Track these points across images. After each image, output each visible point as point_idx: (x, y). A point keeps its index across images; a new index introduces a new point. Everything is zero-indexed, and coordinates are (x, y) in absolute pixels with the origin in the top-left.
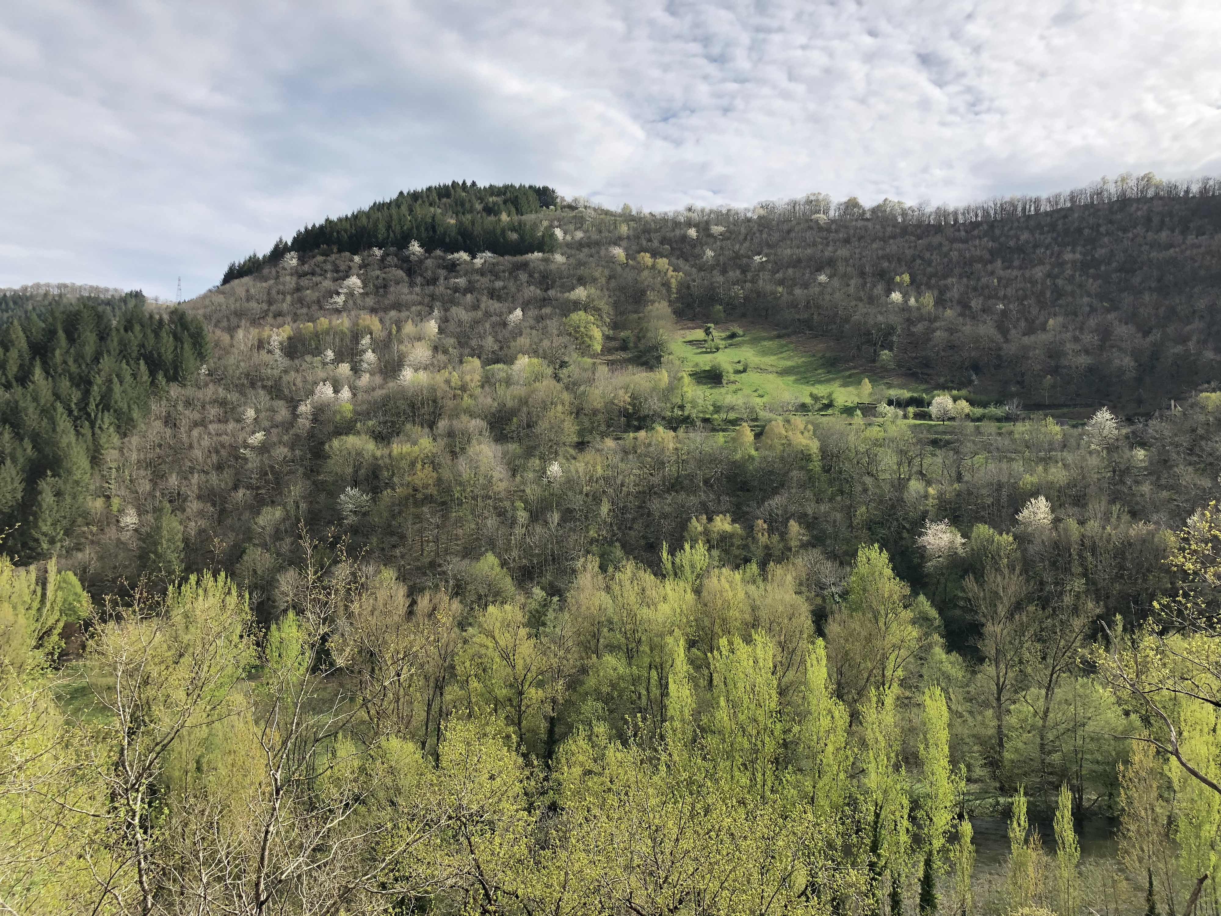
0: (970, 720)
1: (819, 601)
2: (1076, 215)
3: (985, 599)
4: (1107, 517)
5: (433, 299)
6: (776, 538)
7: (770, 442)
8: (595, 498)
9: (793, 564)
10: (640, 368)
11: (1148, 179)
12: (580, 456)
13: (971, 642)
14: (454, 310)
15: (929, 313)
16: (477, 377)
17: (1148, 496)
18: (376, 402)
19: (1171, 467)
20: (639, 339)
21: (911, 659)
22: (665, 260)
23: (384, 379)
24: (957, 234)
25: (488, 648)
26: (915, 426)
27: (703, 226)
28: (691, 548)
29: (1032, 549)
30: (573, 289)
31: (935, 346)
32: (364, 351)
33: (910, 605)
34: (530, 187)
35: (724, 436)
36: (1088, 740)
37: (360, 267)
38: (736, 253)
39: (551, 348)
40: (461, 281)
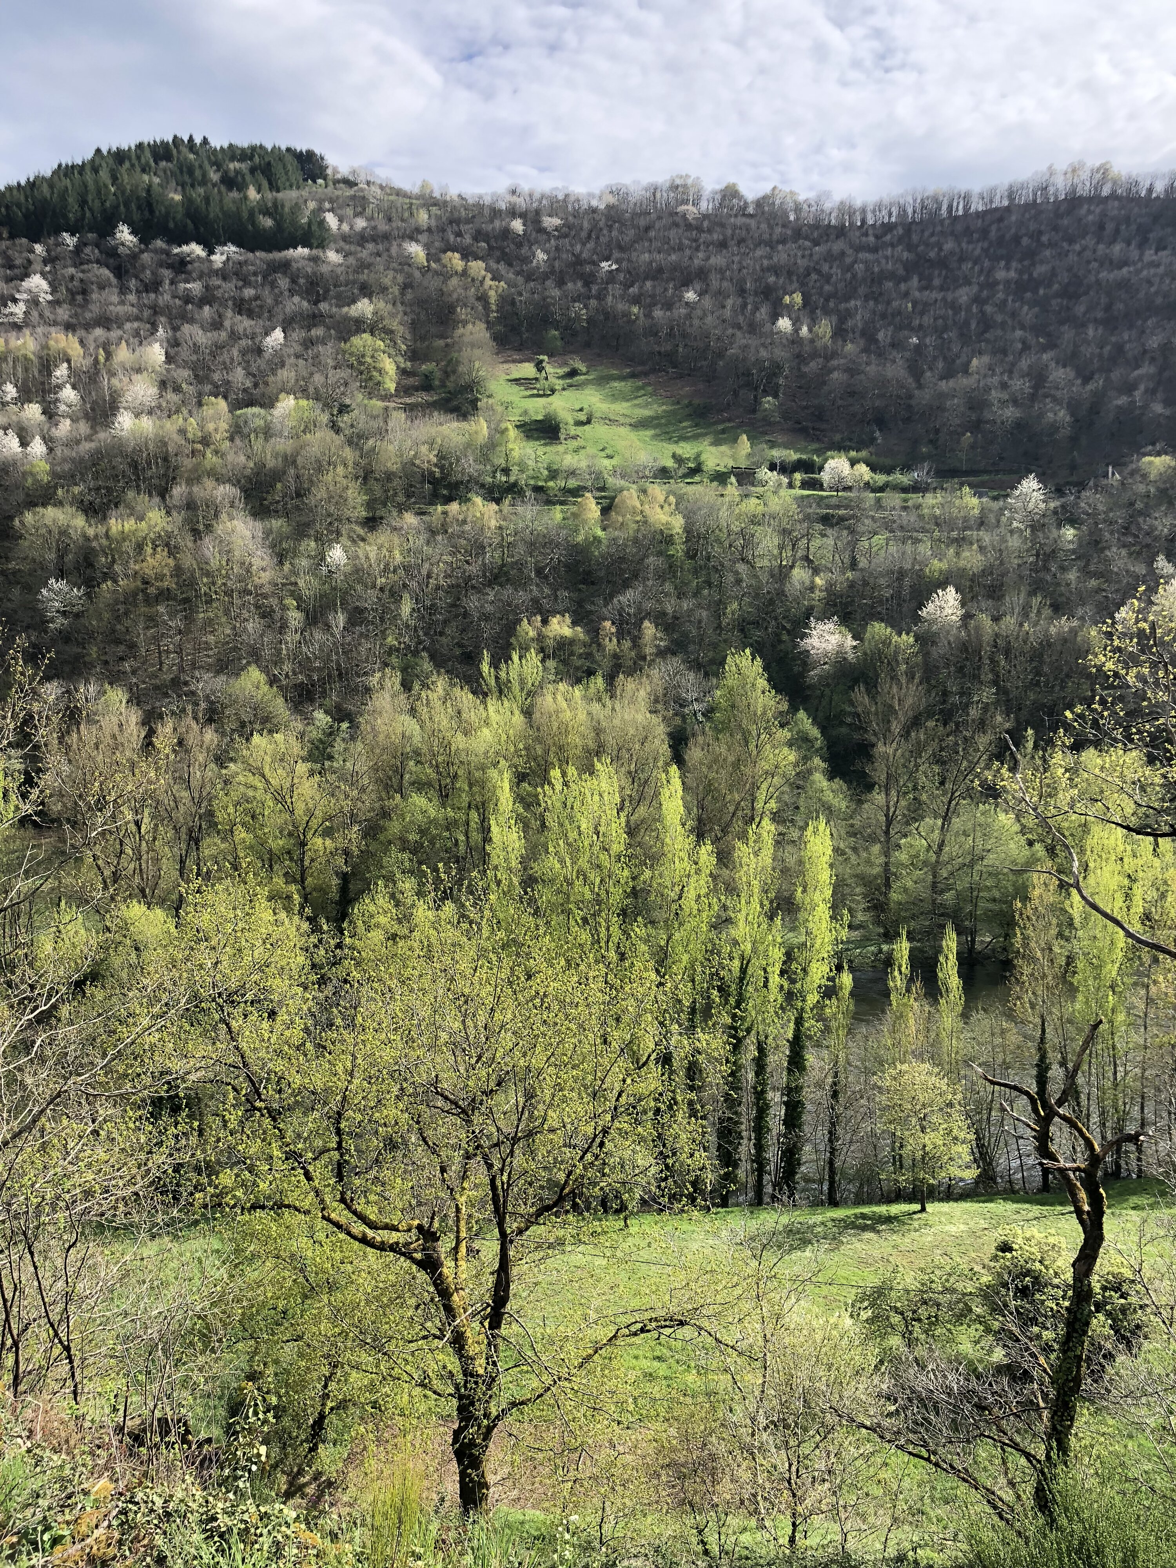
0: (854, 858)
1: (678, 721)
2: (1013, 218)
3: (876, 714)
4: (1025, 614)
5: (156, 313)
6: (627, 644)
7: (620, 519)
8: (392, 594)
9: (648, 676)
10: (450, 416)
11: (1104, 171)
12: (370, 537)
13: (858, 766)
14: (186, 328)
15: (826, 347)
16: (224, 426)
17: (1073, 586)
18: (82, 460)
19: (1103, 549)
20: (446, 374)
21: (786, 788)
22: (481, 264)
23: (92, 427)
24: (864, 239)
25: (256, 788)
26: (802, 497)
27: (533, 218)
28: (520, 658)
29: (937, 652)
30: (354, 301)
31: (830, 392)
32: (60, 387)
33: (788, 723)
34: (288, 150)
35: (562, 511)
36: (985, 876)
37: (45, 262)
38: (577, 257)
39: (326, 385)
40: (195, 287)
